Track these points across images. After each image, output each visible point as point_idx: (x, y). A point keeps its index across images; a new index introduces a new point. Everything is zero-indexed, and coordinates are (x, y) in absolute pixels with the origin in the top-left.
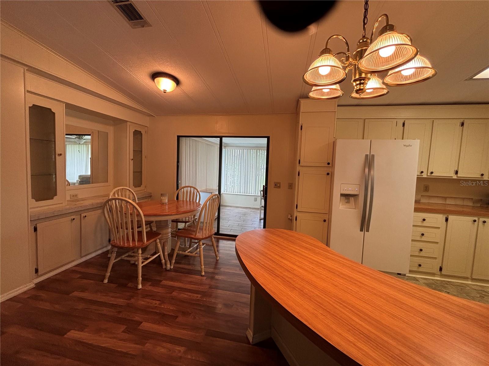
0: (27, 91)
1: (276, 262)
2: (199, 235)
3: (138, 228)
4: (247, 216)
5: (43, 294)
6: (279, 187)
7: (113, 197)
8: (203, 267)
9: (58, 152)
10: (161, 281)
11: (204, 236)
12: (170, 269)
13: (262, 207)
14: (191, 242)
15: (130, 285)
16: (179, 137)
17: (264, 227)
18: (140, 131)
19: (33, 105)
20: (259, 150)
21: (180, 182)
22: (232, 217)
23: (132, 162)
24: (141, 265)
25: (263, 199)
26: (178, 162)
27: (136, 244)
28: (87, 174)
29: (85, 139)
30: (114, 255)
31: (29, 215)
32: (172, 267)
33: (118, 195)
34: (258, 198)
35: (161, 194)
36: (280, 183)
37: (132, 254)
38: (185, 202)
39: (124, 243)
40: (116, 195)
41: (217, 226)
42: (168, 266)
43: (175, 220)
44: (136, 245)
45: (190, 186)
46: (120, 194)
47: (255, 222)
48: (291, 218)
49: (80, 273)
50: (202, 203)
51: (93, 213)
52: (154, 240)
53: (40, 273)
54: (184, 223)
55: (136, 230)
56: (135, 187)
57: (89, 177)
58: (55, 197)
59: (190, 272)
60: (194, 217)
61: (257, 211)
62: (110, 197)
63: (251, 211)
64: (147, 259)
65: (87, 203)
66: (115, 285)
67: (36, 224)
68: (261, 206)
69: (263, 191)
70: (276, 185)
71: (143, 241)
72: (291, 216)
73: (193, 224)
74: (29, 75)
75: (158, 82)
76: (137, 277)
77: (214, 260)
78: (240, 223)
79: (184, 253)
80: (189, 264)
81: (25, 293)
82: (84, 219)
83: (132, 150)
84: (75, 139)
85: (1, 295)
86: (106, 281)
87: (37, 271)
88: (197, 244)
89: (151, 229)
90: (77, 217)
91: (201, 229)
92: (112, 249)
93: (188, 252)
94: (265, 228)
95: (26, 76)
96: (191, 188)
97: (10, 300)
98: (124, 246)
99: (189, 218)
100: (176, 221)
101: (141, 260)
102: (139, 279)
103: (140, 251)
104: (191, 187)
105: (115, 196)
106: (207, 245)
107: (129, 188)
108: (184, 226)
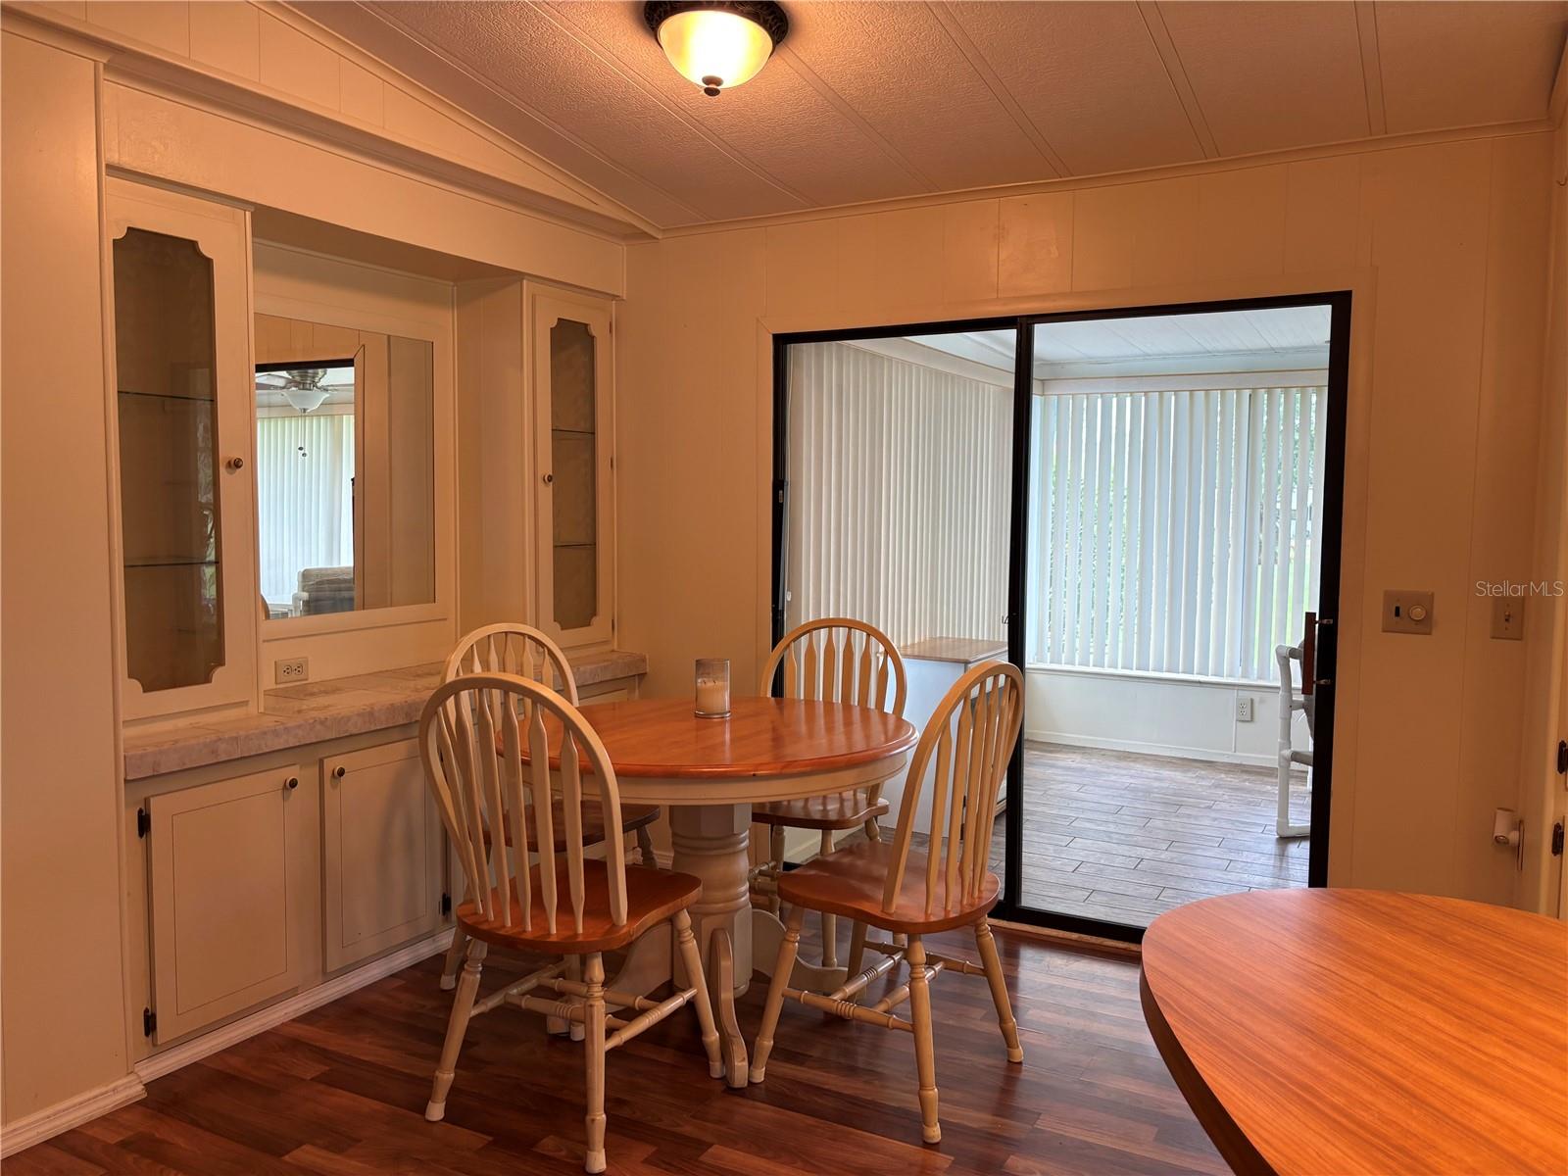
0: (108, 166)
1: (1431, 1099)
2: (907, 904)
3: (587, 841)
4: (1196, 817)
5: (177, 1137)
6: (1425, 625)
7: (462, 675)
8: (933, 1093)
9: (226, 452)
10: (703, 1146)
11: (936, 915)
12: (750, 1083)
13: (1296, 757)
14: (859, 945)
15: (549, 1144)
16: (782, 342)
17: (1318, 876)
18: (586, 325)
19: (129, 228)
20: (1269, 390)
21: (788, 597)
22: (1095, 816)
23: (546, 493)
24: (601, 1047)
25: (1304, 706)
26: (779, 484)
27: (576, 929)
28: (335, 566)
29: (325, 389)
30: (473, 978)
31: (122, 754)
32: (759, 1076)
33: (486, 666)
34: (1262, 701)
35: (698, 663)
36: (1427, 601)
37: (558, 984)
38: (820, 710)
39: (519, 920)
40: (478, 669)
41: (1004, 864)
42: (741, 1064)
43: (767, 811)
44: (576, 935)
45: (845, 620)
46: (494, 658)
47: (1245, 856)
48: (1514, 836)
49: (323, 1054)
50: (917, 716)
51: (372, 756)
52: (667, 914)
53: (165, 1030)
54: (818, 833)
55: (579, 854)
56: (565, 626)
57: (345, 581)
58: (218, 674)
59: (858, 1114)
60: (871, 801)
61: (1258, 787)
62: (451, 677)
63: (1217, 786)
64: (629, 1014)
65: (349, 704)
66: (477, 1140)
67: (147, 801)
68: (1287, 753)
69: (1306, 653)
70: (1397, 609)
71: (614, 917)
72: (1518, 825)
73: (866, 841)
74: (116, 91)
75: (679, 38)
76: (583, 1110)
77: (991, 1062)
78: (1148, 854)
79: (821, 1001)
80: (852, 1071)
81: (107, 1120)
82: (334, 787)
83: (550, 428)
84: (284, 392)
85: (5, 1123)
86: (436, 1111)
87: (150, 1023)
88: (897, 958)
89: (647, 855)
90: (305, 775)
91: (921, 871)
92: (460, 946)
93: (849, 999)
94: (1324, 885)
95: (105, 100)
96: (850, 628)
97: (57, 1142)
98: (520, 933)
99: (842, 801)
100: (773, 817)
101: (600, 1019)
102: (593, 1120)
103: (598, 971)
104: (851, 625)
105: (472, 671)
106: (950, 966)
107: (537, 627)
108: (818, 850)
